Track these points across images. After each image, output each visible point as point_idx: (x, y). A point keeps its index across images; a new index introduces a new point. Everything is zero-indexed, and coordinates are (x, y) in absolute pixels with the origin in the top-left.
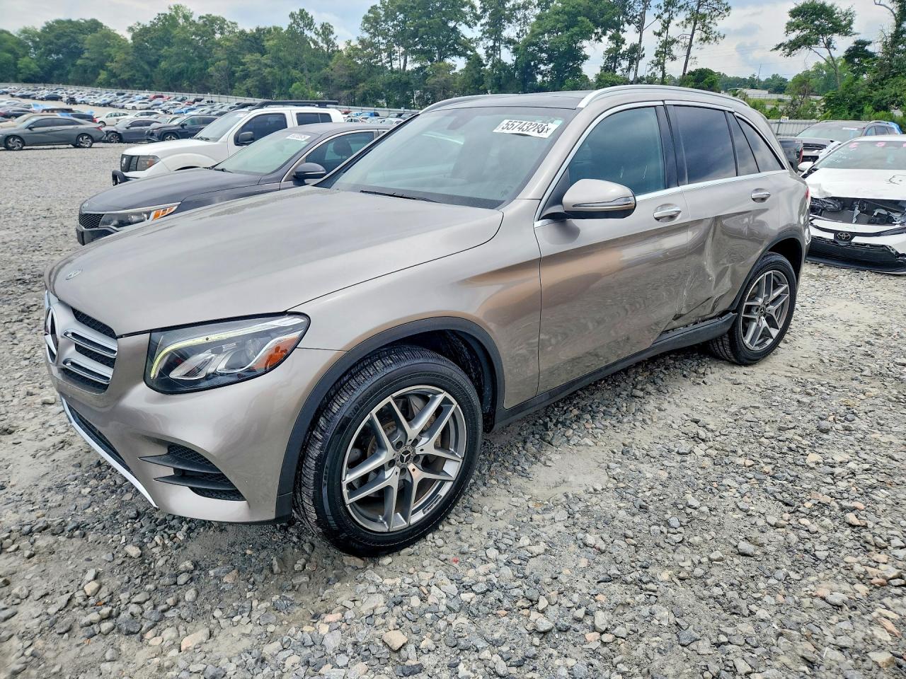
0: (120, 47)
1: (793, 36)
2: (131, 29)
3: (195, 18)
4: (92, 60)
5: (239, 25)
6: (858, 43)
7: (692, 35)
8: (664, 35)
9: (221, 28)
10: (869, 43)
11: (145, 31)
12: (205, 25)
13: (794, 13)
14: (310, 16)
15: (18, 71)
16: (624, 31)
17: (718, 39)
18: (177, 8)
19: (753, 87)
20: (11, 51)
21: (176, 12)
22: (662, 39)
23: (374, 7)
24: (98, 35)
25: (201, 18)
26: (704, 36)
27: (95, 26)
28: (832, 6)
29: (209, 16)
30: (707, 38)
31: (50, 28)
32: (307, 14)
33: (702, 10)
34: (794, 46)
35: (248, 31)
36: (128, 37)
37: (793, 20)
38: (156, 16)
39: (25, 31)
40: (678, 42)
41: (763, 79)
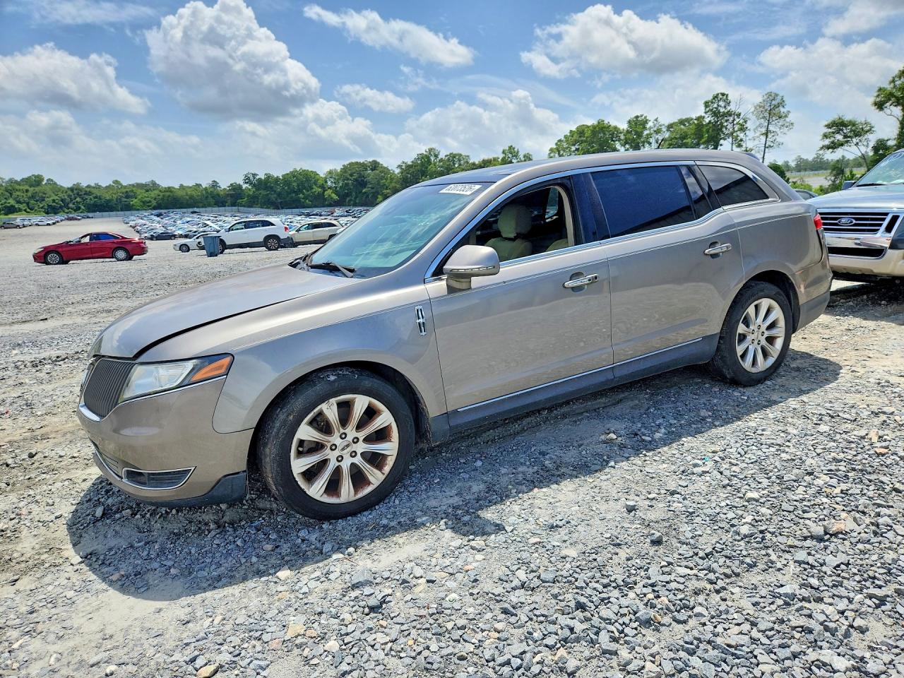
0: (392, 179)
2: (399, 166)
3: (442, 156)
4: (372, 188)
5: (471, 157)
6: (880, 140)
7: (765, 144)
9: (460, 160)
11: (409, 167)
12: (449, 159)
13: (828, 126)
14: (516, 150)
15: (325, 200)
16: (721, 145)
18: (431, 150)
20: (322, 187)
21: (430, 153)
23: (560, 141)
24: (377, 172)
25: (446, 156)
27: (375, 165)
29: (451, 154)
31: (345, 169)
32: (514, 149)
33: (771, 128)
34: (833, 147)
35: (477, 163)
36: (397, 171)
37: (827, 131)
38: (416, 156)
39: (330, 172)
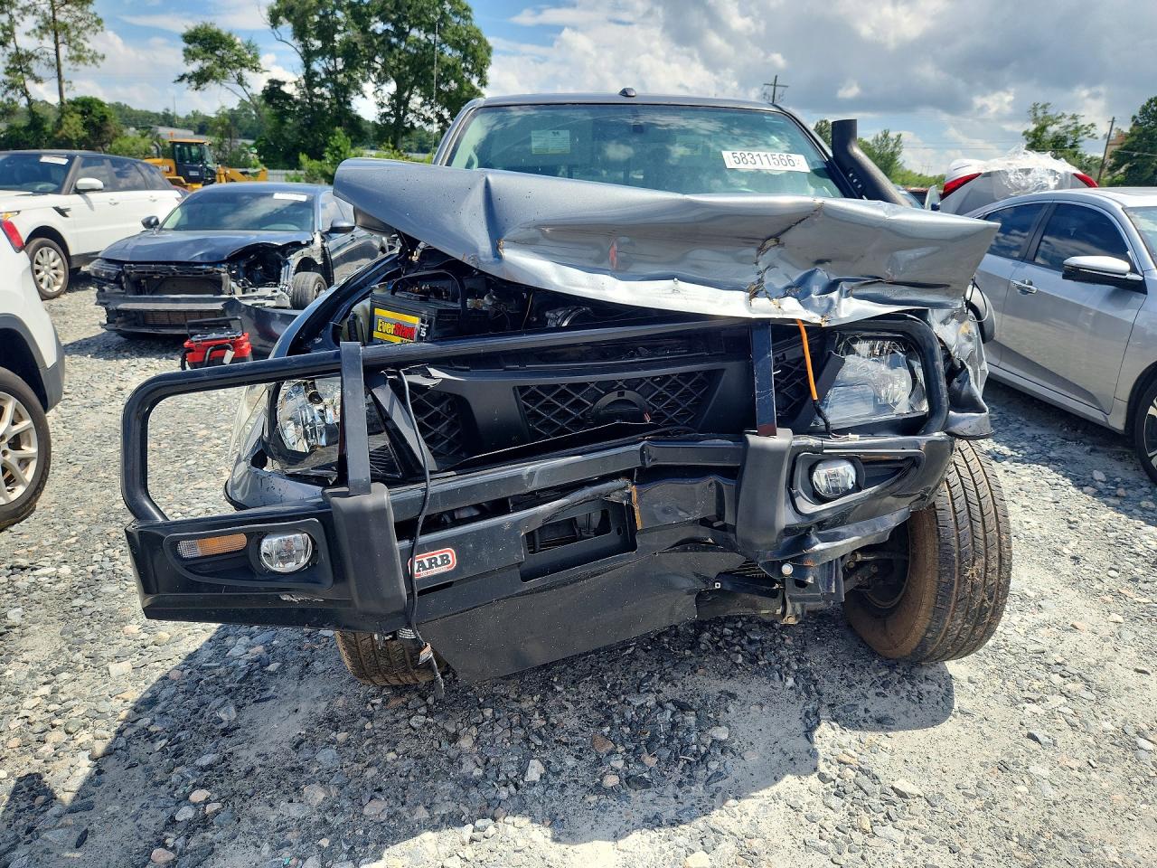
1: (195, 67)
6: (272, 82)
7: (57, 51)
8: (12, 44)
10: (284, 83)
13: (190, 38)
17: (98, 61)
19: (171, 125)
22: (9, 51)
26: (74, 53)
28: (230, 35)
30: (79, 58)
33: (60, 18)
34: (201, 78)
37: (190, 47)
40: (37, 58)
41: (182, 115)
